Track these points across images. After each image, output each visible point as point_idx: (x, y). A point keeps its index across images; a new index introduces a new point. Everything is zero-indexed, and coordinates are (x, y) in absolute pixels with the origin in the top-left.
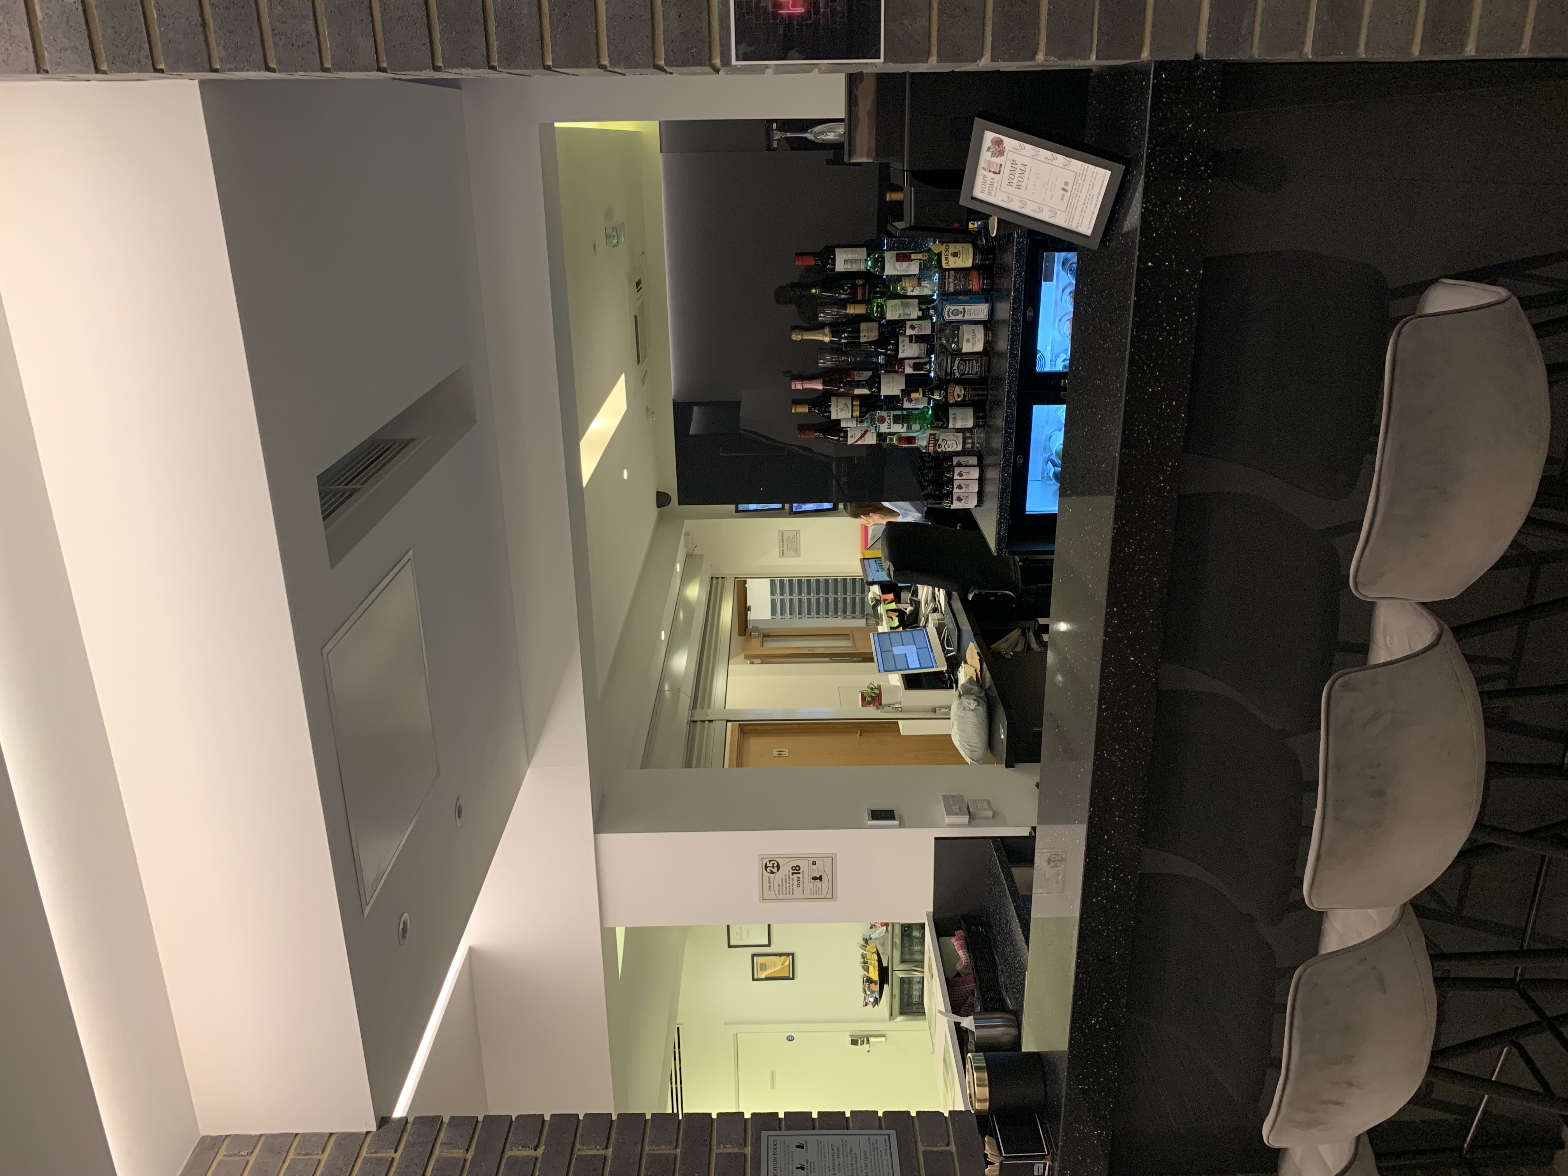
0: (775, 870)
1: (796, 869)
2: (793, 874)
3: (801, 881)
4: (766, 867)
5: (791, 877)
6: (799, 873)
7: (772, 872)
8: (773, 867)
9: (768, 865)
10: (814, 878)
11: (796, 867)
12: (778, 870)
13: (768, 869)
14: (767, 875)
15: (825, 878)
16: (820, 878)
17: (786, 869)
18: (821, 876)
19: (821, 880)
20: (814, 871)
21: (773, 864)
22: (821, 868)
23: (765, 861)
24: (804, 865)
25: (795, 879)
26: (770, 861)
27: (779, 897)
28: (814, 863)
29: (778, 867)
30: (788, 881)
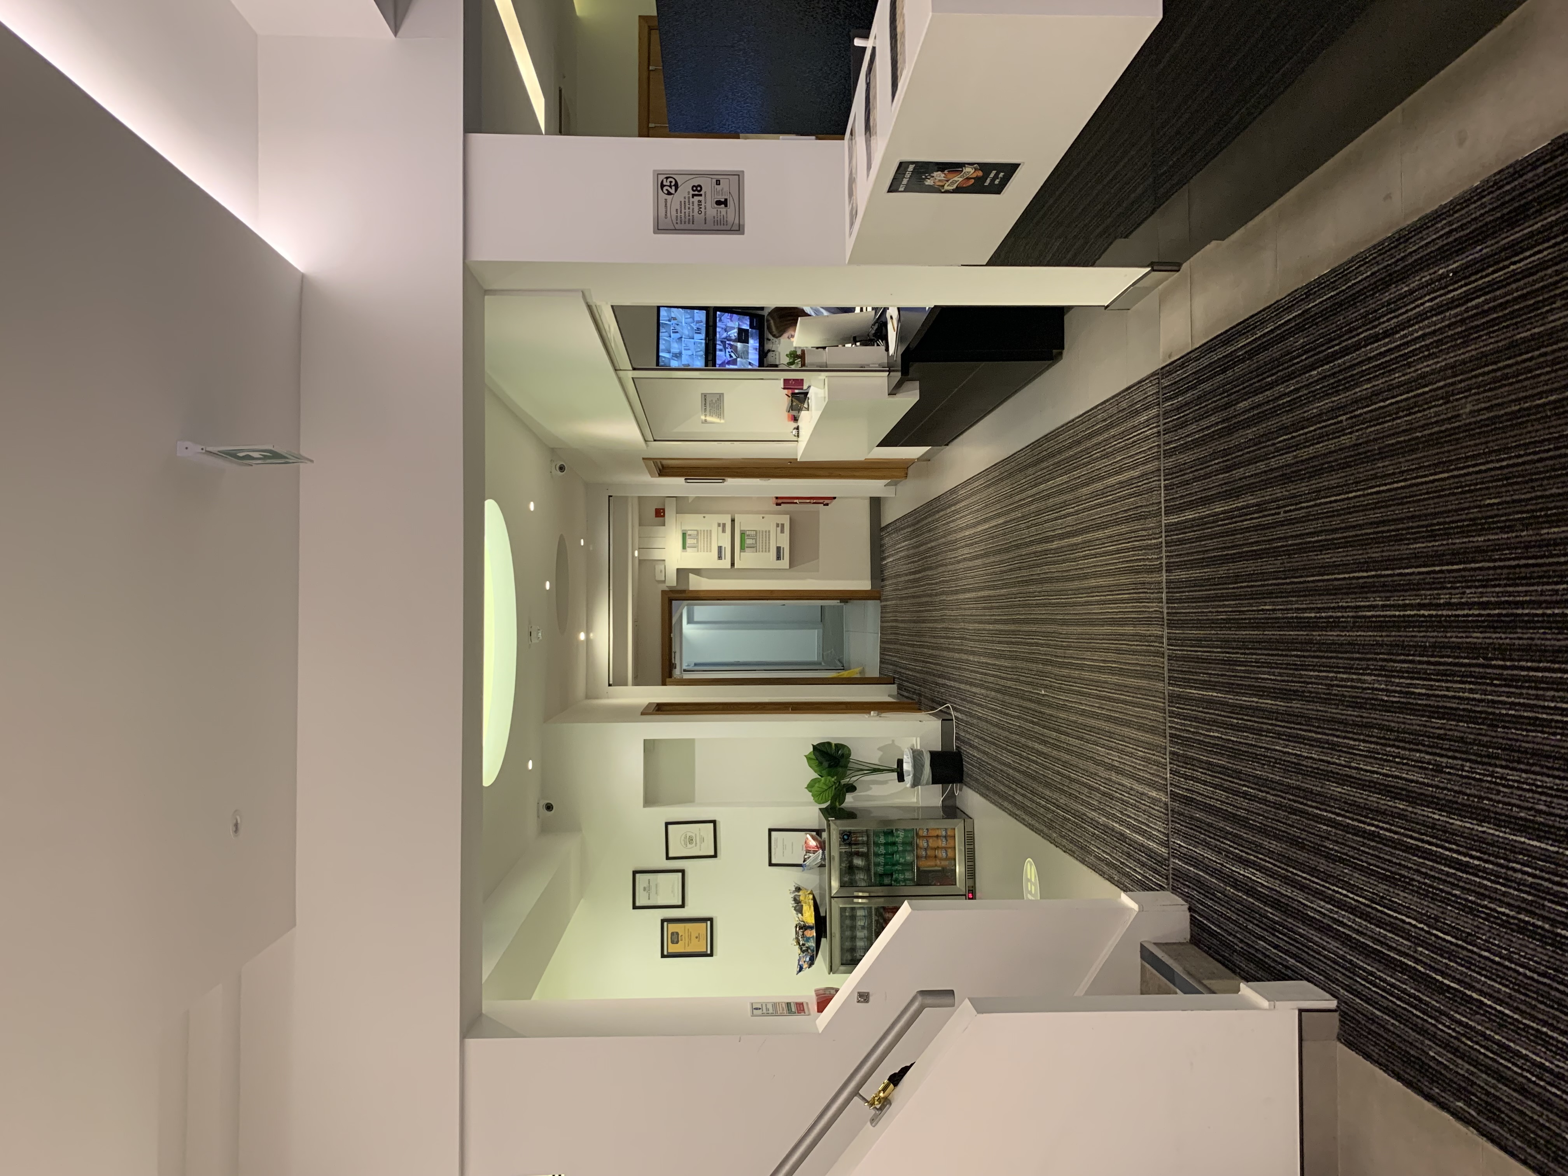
0: (672, 191)
1: (697, 190)
2: (693, 196)
3: (703, 206)
4: (662, 186)
5: (691, 200)
6: (701, 195)
7: (669, 193)
8: (670, 186)
9: (665, 183)
10: (719, 203)
11: (696, 187)
12: (676, 190)
13: (665, 188)
14: (663, 196)
15: (730, 203)
16: (725, 203)
17: (685, 189)
18: (726, 200)
19: (726, 206)
20: (718, 193)
21: (671, 182)
22: (726, 189)
23: (661, 178)
24: (707, 185)
25: (696, 204)
26: (667, 178)
27: (677, 227)
28: (718, 182)
29: (676, 186)
30: (687, 206)
